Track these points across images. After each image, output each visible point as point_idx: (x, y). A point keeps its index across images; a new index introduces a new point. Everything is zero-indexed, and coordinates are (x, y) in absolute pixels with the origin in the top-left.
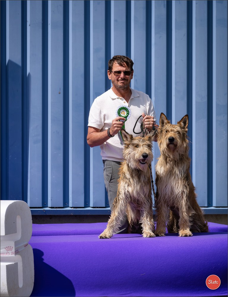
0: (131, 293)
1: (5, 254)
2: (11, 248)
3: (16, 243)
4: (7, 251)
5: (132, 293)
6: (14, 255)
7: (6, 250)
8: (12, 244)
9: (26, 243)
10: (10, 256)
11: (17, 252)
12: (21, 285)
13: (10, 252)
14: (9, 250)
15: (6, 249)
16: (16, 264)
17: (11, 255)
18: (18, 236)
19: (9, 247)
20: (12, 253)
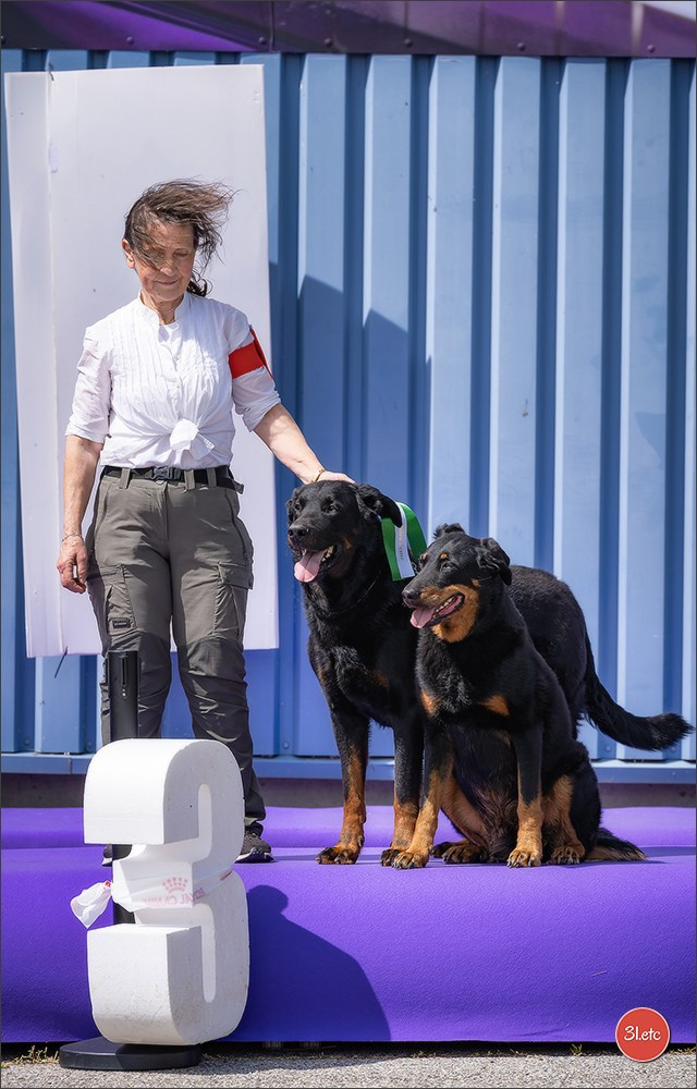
0: (557, 1030)
1: (163, 902)
2: (183, 882)
3: (198, 868)
4: (170, 892)
5: (561, 1030)
6: (189, 905)
7: (167, 888)
8: (185, 872)
9: (226, 869)
10: (179, 905)
11: (198, 894)
12: (210, 994)
13: (177, 894)
14: (175, 889)
15: (168, 885)
16: (196, 933)
17: (182, 902)
18: (202, 846)
19: (174, 879)
20: (185, 898)
